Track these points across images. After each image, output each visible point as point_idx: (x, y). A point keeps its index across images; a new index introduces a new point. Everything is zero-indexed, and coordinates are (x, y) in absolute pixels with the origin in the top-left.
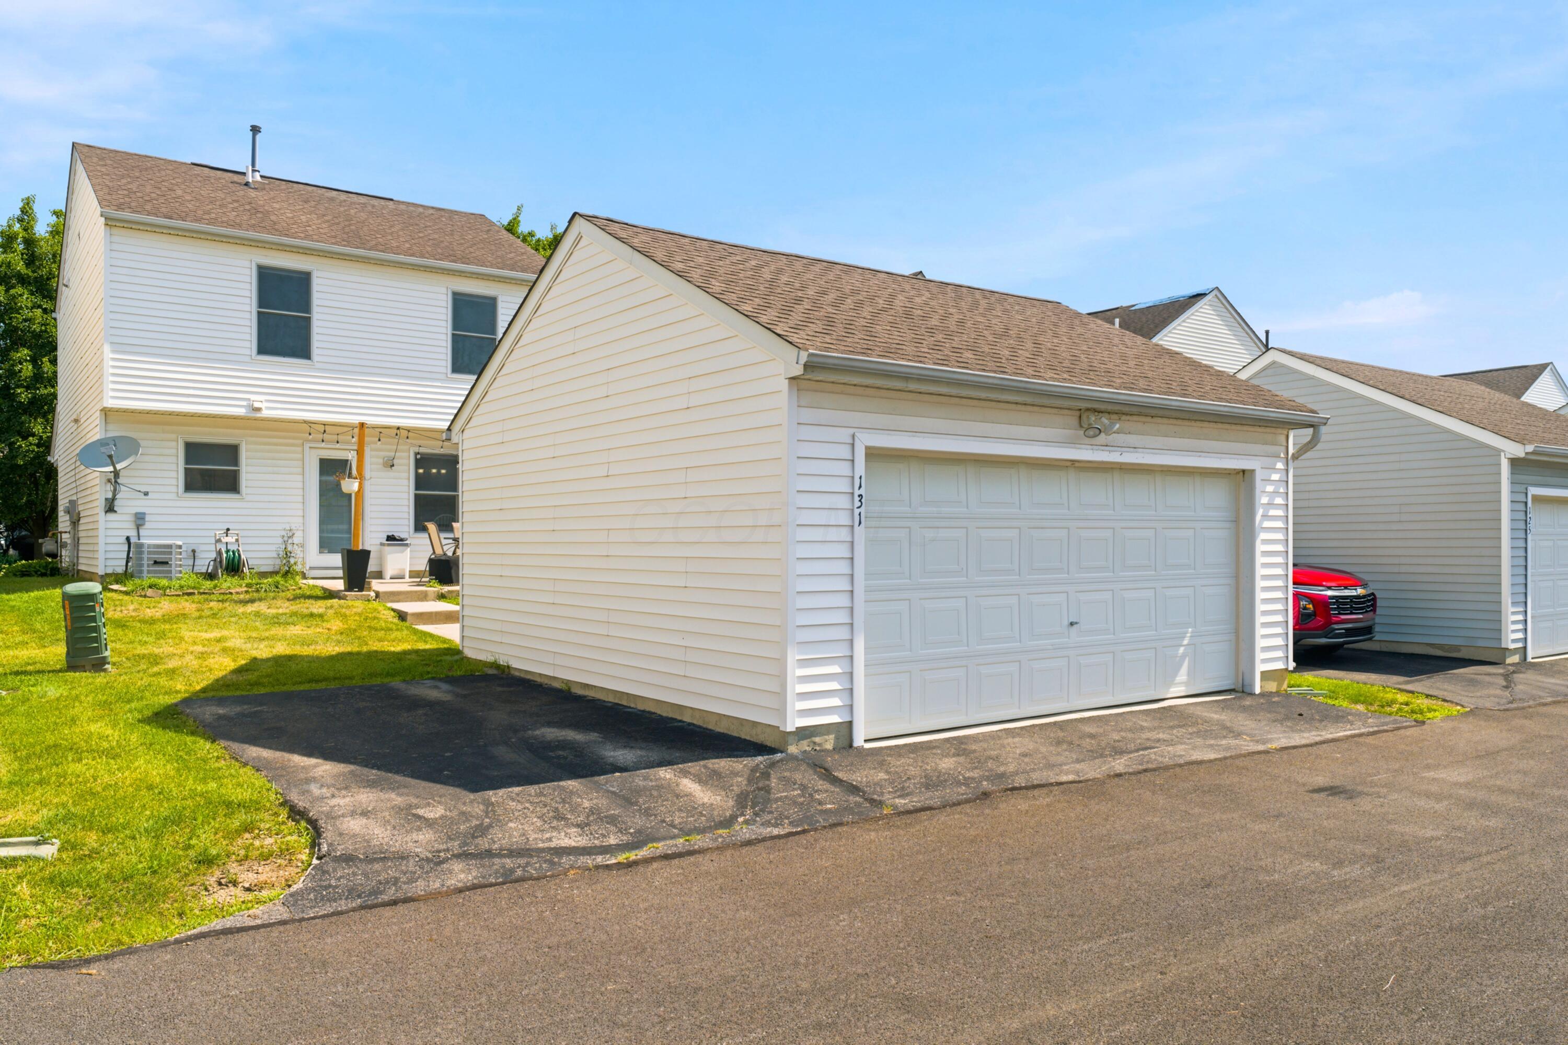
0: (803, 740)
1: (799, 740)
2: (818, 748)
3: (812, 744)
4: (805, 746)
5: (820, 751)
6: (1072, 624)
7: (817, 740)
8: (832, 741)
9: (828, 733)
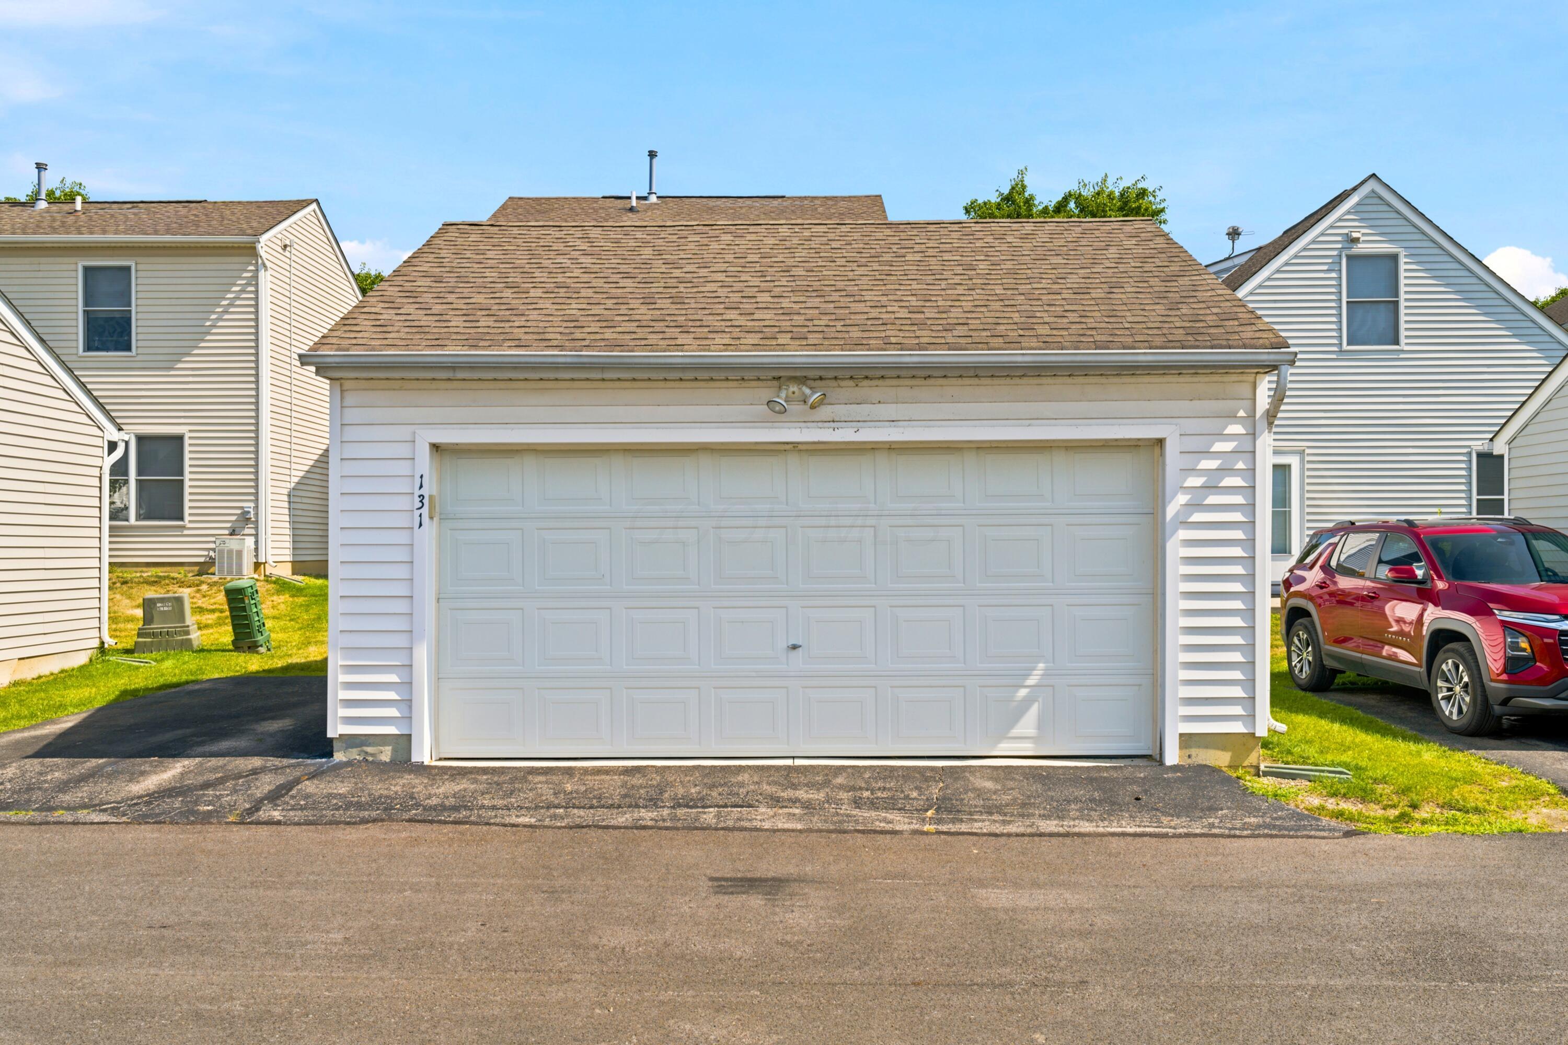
0: (352, 748)
1: (347, 748)
2: (370, 759)
3: (363, 754)
4: (355, 754)
5: (372, 762)
6: (795, 647)
7: (369, 749)
8: (389, 753)
9: (384, 745)
